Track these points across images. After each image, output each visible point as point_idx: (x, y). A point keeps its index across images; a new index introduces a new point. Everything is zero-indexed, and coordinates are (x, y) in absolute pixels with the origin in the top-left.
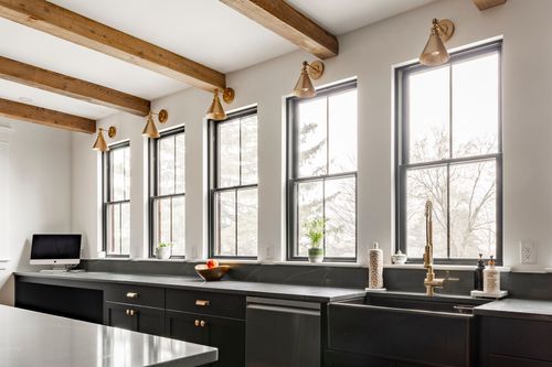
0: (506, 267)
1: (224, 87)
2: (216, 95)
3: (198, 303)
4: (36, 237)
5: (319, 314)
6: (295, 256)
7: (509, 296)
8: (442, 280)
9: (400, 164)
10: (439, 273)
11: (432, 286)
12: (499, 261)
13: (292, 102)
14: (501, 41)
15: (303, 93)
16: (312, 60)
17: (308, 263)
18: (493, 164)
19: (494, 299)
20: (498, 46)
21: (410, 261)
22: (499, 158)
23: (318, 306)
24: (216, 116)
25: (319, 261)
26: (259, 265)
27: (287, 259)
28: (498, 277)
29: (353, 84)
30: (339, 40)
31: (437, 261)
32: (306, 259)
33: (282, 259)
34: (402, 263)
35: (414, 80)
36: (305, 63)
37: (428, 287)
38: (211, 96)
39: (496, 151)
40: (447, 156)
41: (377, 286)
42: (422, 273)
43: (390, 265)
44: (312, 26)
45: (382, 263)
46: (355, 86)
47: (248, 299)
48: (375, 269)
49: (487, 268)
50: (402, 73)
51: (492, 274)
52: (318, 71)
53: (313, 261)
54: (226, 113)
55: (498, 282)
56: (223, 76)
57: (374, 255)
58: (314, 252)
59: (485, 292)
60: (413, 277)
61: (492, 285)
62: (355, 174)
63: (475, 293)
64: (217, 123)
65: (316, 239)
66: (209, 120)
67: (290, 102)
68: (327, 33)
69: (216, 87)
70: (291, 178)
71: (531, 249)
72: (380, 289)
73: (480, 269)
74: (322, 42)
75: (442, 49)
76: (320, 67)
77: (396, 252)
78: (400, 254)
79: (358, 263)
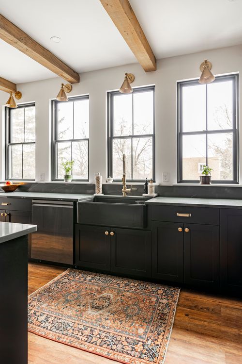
0: (157, 184)
1: (15, 90)
2: (11, 95)
3: (2, 204)
5: (72, 207)
6: (56, 179)
7: (158, 196)
8: (130, 189)
9: (110, 136)
10: (128, 187)
11: (125, 192)
12: (154, 181)
13: (54, 103)
14: (154, 86)
15: (62, 99)
16: (66, 83)
17: (64, 182)
18: (151, 138)
19: (152, 197)
20: (153, 88)
21: (114, 181)
22: (154, 136)
23: (72, 203)
24: (11, 105)
25: (70, 181)
26: (36, 183)
27: (52, 180)
28: (154, 188)
29: (87, 97)
30: (80, 75)
31: (128, 181)
32: (63, 180)
33: (49, 181)
34: (111, 182)
36: (63, 85)
37: (124, 193)
38: (9, 95)
39: (152, 133)
40: (131, 134)
41: (99, 193)
42: (121, 186)
43: (105, 183)
44: (67, 67)
45: (101, 183)
46: (88, 98)
47: (33, 201)
48: (99, 185)
49: (149, 184)
50: (111, 95)
51: (151, 186)
52: (69, 89)
53: (66, 181)
54: (17, 104)
55: (154, 190)
56: (15, 85)
57: (98, 178)
58: (67, 177)
59: (149, 194)
60: (117, 188)
61: (152, 191)
62: (88, 140)
63: (144, 195)
64: (10, 109)
65: (68, 171)
66: (6, 107)
67: (54, 102)
68: (74, 72)
69: (11, 90)
70: (54, 140)
71: (167, 176)
72: (101, 194)
73: (146, 184)
74: (72, 76)
75: (129, 87)
76: (70, 88)
77: (108, 177)
78: (110, 178)
79: (90, 182)
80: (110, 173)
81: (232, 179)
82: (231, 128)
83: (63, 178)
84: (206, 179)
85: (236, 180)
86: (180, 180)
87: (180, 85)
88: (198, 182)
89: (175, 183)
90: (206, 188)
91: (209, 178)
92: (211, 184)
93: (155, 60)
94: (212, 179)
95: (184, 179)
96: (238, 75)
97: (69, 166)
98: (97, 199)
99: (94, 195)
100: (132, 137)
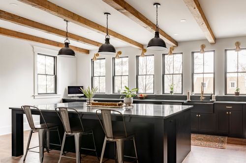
0: (216, 95)
1: (143, 48)
4: (69, 87)
6: (165, 93)
7: (217, 100)
9: (193, 72)
10: (204, 97)
12: (214, 94)
17: (170, 95)
23: (181, 103)
25: (173, 94)
27: (163, 94)
33: (161, 94)
34: (194, 95)
37: (201, 99)
42: (199, 97)
45: (190, 95)
58: (171, 92)
59: (213, 100)
65: (172, 89)
70: (163, 74)
71: (220, 92)
72: (190, 100)
73: (211, 96)
74: (174, 43)
76: (173, 48)
79: (183, 95)
80: (193, 91)
83: (169, 93)
84: (237, 94)
87: (226, 50)
88: (234, 94)
89: (224, 95)
90: (237, 97)
91: (239, 93)
92: (240, 96)
93: (215, 39)
95: (228, 93)
97: (172, 87)
98: (188, 102)
99: (187, 100)
100: (203, 73)
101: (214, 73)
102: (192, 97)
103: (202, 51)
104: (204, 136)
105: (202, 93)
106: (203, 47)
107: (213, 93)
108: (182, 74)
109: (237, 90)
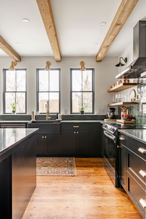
0: (61, 114)
7: (62, 120)
9: (37, 91)
10: (50, 116)
13: (4, 70)
17: (12, 114)
21: (40, 113)
23: (25, 124)
25: (15, 114)
27: (3, 114)
28: (61, 116)
30: (21, 58)
32: (11, 114)
34: (39, 114)
35: (40, 72)
37: (47, 119)
42: (45, 116)
45: (35, 114)
48: (33, 116)
49: (59, 115)
50: (38, 70)
51: (60, 116)
57: (33, 112)
58: (14, 112)
59: (59, 119)
60: (43, 117)
61: (60, 118)
63: (57, 120)
65: (14, 108)
70: (4, 91)
71: (66, 111)
72: (35, 120)
73: (57, 115)
74: (18, 58)
75: (49, 67)
76: (16, 63)
77: (37, 112)
78: (38, 112)
79: (27, 114)
80: (38, 110)
81: (92, 112)
82: (92, 91)
83: (11, 112)
84: (82, 112)
85: (93, 113)
86: (71, 113)
87: (71, 69)
88: (79, 113)
89: (69, 114)
90: (82, 116)
91: (83, 111)
92: (84, 114)
94: (85, 112)
95: (73, 112)
96: (94, 69)
97: (14, 106)
98: (33, 122)
99: (32, 121)
100: (49, 92)
101: (60, 92)
102: (37, 117)
103: (47, 68)
104: (51, 159)
105: (48, 113)
106: (48, 64)
107: (58, 112)
108: (26, 92)
109: (82, 109)
